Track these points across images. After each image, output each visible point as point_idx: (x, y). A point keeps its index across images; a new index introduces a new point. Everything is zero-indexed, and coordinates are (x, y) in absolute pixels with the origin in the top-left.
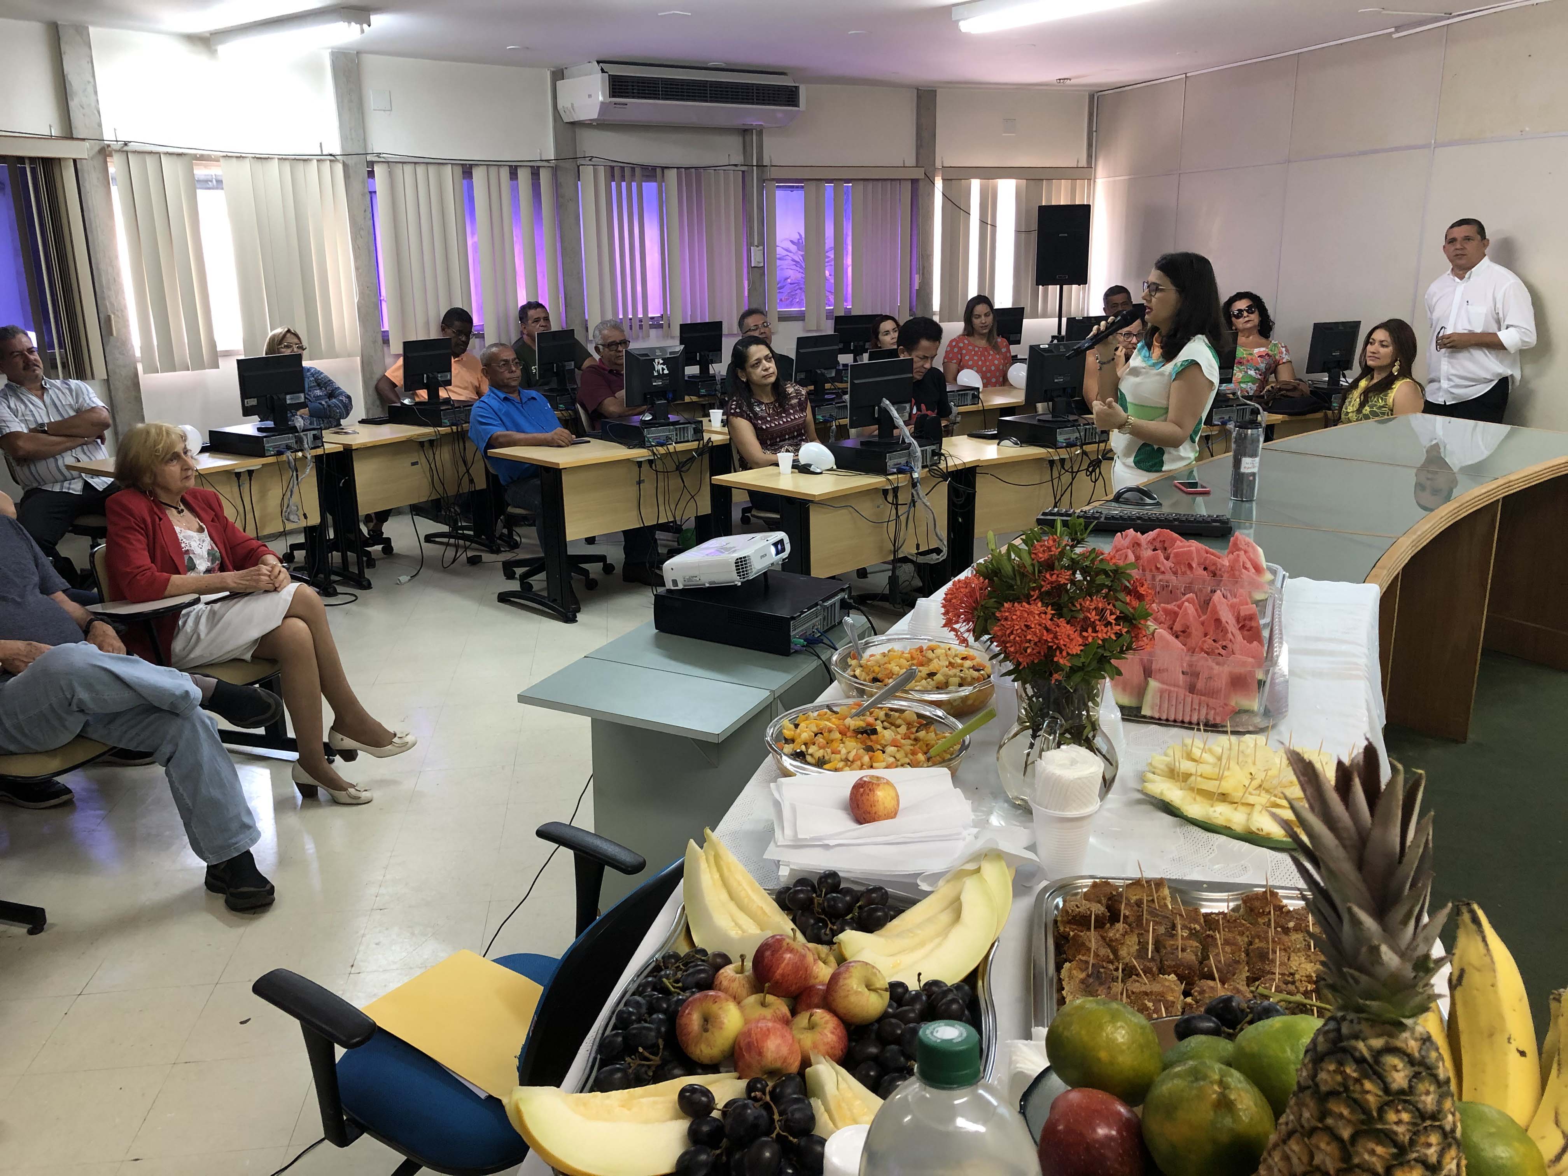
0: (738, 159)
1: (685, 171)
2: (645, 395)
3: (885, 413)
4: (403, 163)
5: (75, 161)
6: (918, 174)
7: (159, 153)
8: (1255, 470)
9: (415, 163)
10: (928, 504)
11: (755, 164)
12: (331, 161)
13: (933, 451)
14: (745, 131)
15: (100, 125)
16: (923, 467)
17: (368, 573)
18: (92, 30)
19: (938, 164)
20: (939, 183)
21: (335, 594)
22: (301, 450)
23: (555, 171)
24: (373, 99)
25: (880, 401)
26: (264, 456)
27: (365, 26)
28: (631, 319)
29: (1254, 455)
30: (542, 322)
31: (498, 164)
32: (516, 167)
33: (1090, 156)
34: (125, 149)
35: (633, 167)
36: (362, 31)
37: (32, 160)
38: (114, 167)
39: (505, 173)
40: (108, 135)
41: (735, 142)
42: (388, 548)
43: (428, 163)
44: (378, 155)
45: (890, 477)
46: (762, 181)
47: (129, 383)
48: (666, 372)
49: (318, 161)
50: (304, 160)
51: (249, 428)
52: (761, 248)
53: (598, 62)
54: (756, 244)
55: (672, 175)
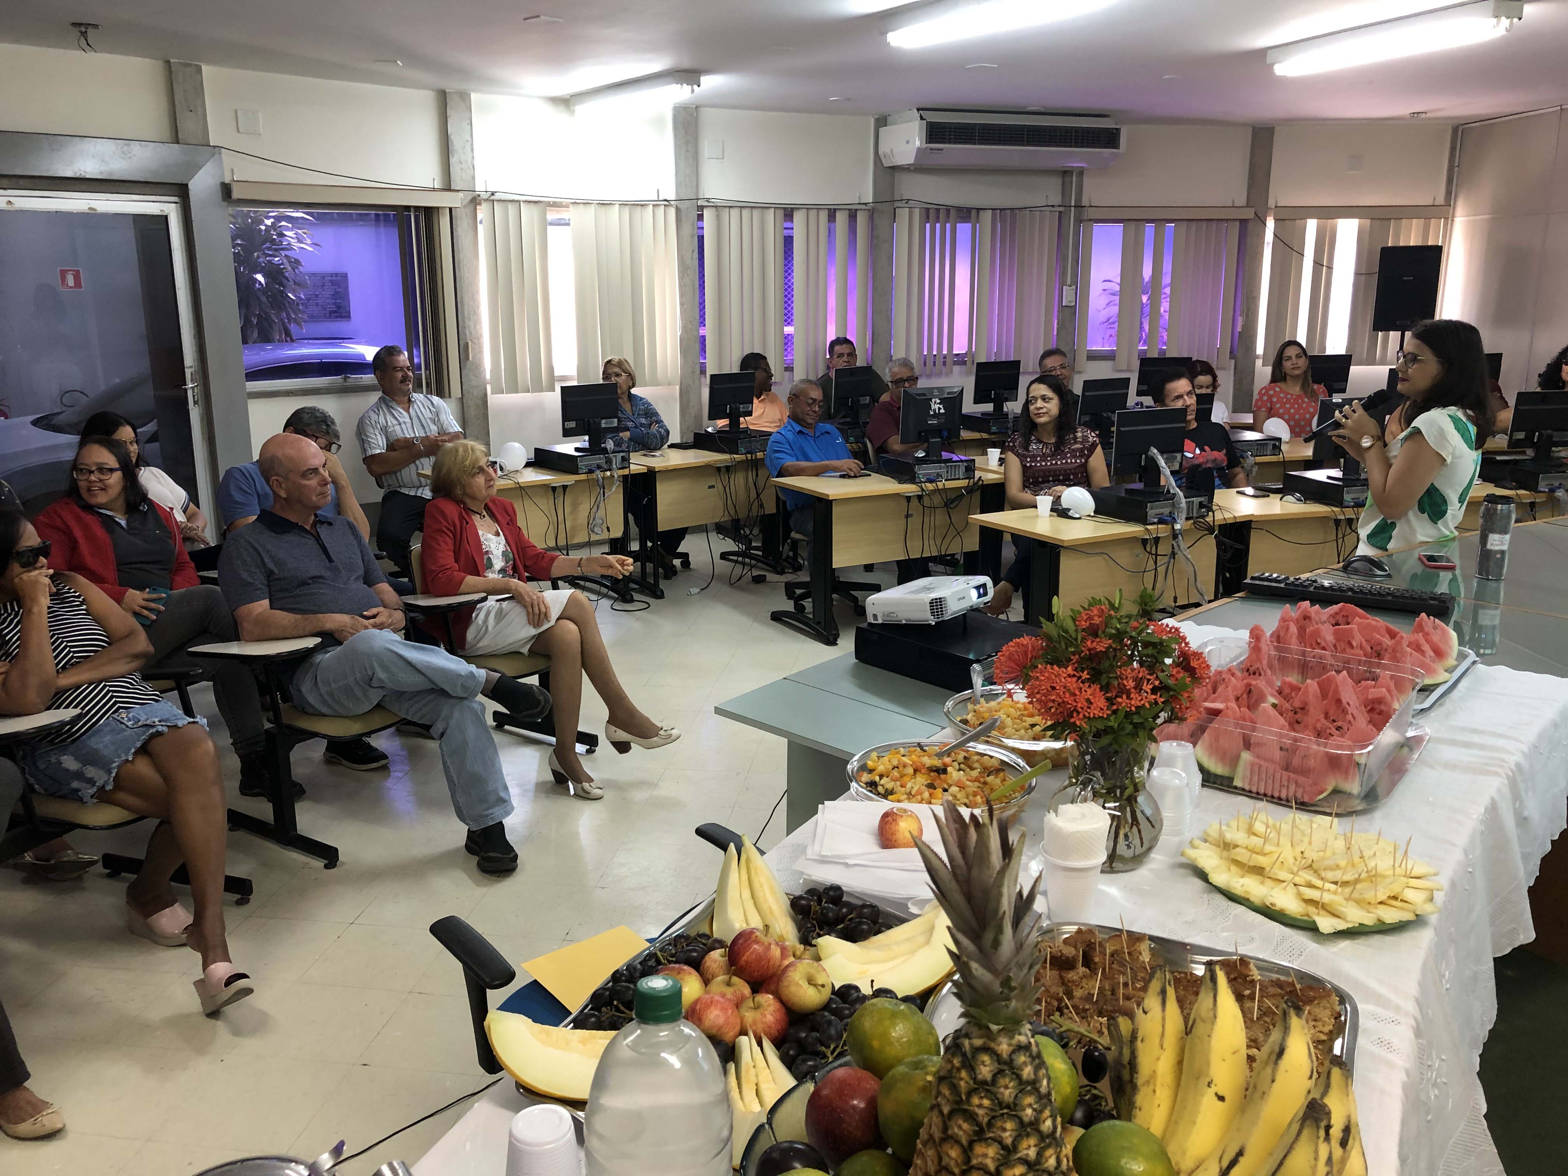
0: (1056, 199)
1: (999, 212)
2: (920, 433)
3: (1153, 462)
4: (730, 207)
5: (450, 209)
6: (1249, 214)
7: (518, 201)
8: (1505, 548)
9: (741, 207)
10: (1189, 556)
11: (1073, 204)
12: (665, 205)
13: (1200, 503)
14: (1065, 172)
15: (473, 178)
16: (1187, 519)
17: (663, 584)
18: (474, 96)
19: (1271, 203)
20: (1270, 223)
21: (631, 600)
22: (610, 470)
23: (872, 213)
24: (708, 148)
25: (1148, 450)
26: (576, 473)
27: (695, 87)
28: (935, 356)
29: (1504, 531)
30: (845, 358)
31: (818, 208)
32: (835, 210)
33: (1449, 193)
34: (492, 198)
35: (948, 209)
36: (693, 91)
37: (417, 208)
38: (482, 213)
39: (824, 215)
40: (479, 187)
41: (1055, 183)
42: (686, 564)
43: (753, 207)
44: (708, 200)
45: (1149, 527)
46: (1079, 221)
47: (480, 402)
48: (942, 411)
49: (654, 206)
50: (642, 205)
51: (568, 448)
52: (1074, 287)
53: (918, 110)
54: (1069, 282)
55: (987, 216)
